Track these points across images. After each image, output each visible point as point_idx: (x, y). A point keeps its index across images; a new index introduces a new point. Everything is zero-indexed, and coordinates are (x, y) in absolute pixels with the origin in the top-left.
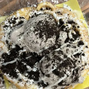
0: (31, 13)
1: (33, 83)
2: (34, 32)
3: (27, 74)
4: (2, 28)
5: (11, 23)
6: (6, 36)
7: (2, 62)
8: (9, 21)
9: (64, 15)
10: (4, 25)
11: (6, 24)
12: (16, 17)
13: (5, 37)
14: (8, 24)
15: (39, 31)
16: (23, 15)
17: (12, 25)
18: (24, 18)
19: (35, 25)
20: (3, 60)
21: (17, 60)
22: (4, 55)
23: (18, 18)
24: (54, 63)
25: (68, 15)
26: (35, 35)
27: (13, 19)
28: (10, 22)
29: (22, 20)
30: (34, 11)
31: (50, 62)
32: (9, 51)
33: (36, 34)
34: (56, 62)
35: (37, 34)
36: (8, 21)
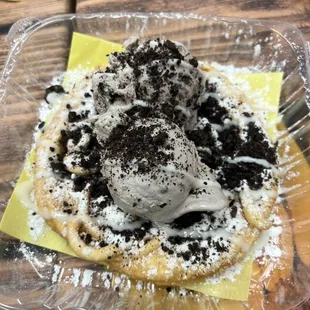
0: (135, 251)
1: (222, 100)
2: (171, 157)
3: (227, 121)
4: (231, 250)
5: (204, 250)
6: (231, 227)
7: (269, 171)
8: (206, 257)
9: (61, 199)
10: (225, 254)
11: (217, 253)
12: (181, 259)
13: (234, 227)
14: (212, 250)
15: (159, 150)
16: (161, 257)
17: (204, 244)
18: (162, 244)
19: (159, 171)
20: (263, 175)
21: (233, 159)
22: (256, 184)
23: (179, 255)
24: (171, 72)
25: (51, 191)
26: (173, 149)
27: (193, 258)
28: (204, 254)
29: (169, 245)
30: (127, 250)
31: (175, 80)
32: (239, 189)
33: (171, 151)
34: (165, 72)
35: (168, 148)
36: (208, 261)
